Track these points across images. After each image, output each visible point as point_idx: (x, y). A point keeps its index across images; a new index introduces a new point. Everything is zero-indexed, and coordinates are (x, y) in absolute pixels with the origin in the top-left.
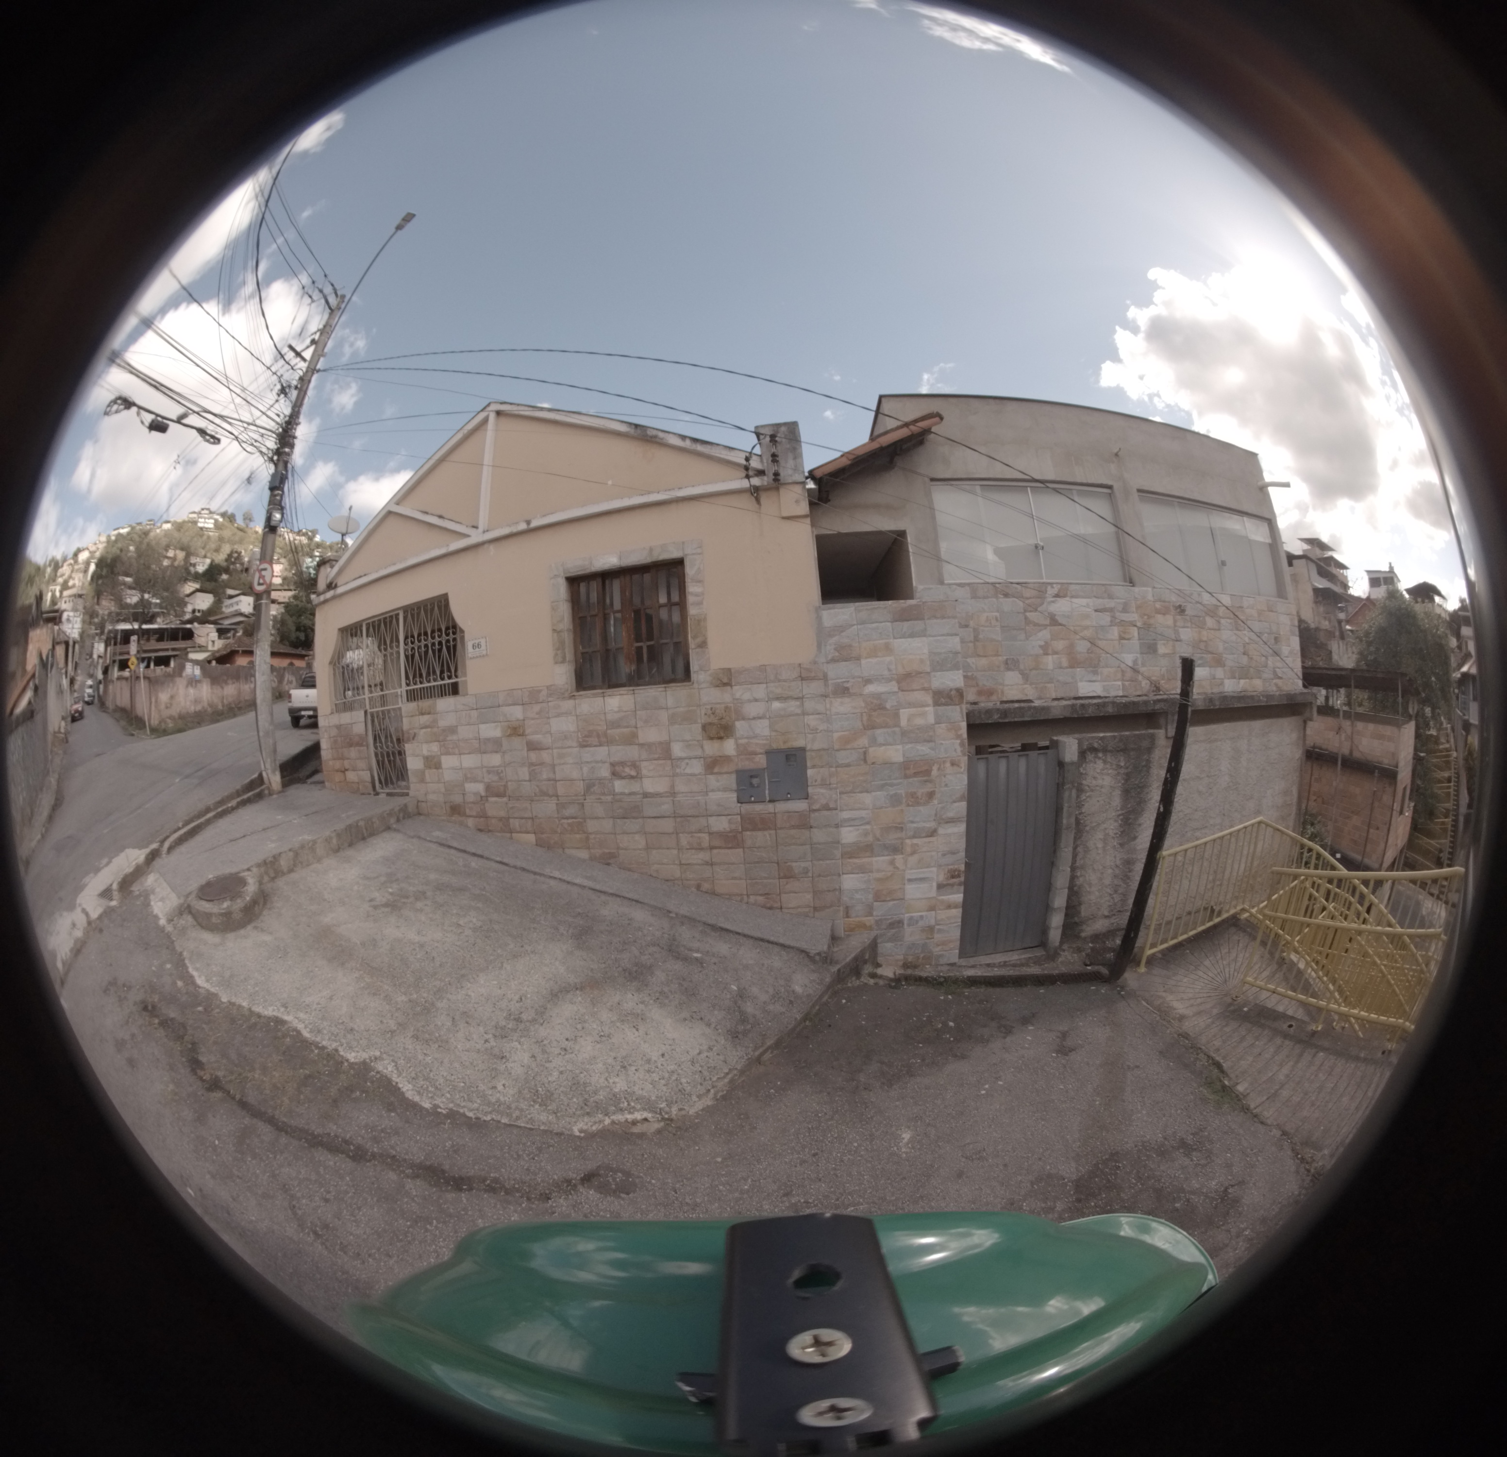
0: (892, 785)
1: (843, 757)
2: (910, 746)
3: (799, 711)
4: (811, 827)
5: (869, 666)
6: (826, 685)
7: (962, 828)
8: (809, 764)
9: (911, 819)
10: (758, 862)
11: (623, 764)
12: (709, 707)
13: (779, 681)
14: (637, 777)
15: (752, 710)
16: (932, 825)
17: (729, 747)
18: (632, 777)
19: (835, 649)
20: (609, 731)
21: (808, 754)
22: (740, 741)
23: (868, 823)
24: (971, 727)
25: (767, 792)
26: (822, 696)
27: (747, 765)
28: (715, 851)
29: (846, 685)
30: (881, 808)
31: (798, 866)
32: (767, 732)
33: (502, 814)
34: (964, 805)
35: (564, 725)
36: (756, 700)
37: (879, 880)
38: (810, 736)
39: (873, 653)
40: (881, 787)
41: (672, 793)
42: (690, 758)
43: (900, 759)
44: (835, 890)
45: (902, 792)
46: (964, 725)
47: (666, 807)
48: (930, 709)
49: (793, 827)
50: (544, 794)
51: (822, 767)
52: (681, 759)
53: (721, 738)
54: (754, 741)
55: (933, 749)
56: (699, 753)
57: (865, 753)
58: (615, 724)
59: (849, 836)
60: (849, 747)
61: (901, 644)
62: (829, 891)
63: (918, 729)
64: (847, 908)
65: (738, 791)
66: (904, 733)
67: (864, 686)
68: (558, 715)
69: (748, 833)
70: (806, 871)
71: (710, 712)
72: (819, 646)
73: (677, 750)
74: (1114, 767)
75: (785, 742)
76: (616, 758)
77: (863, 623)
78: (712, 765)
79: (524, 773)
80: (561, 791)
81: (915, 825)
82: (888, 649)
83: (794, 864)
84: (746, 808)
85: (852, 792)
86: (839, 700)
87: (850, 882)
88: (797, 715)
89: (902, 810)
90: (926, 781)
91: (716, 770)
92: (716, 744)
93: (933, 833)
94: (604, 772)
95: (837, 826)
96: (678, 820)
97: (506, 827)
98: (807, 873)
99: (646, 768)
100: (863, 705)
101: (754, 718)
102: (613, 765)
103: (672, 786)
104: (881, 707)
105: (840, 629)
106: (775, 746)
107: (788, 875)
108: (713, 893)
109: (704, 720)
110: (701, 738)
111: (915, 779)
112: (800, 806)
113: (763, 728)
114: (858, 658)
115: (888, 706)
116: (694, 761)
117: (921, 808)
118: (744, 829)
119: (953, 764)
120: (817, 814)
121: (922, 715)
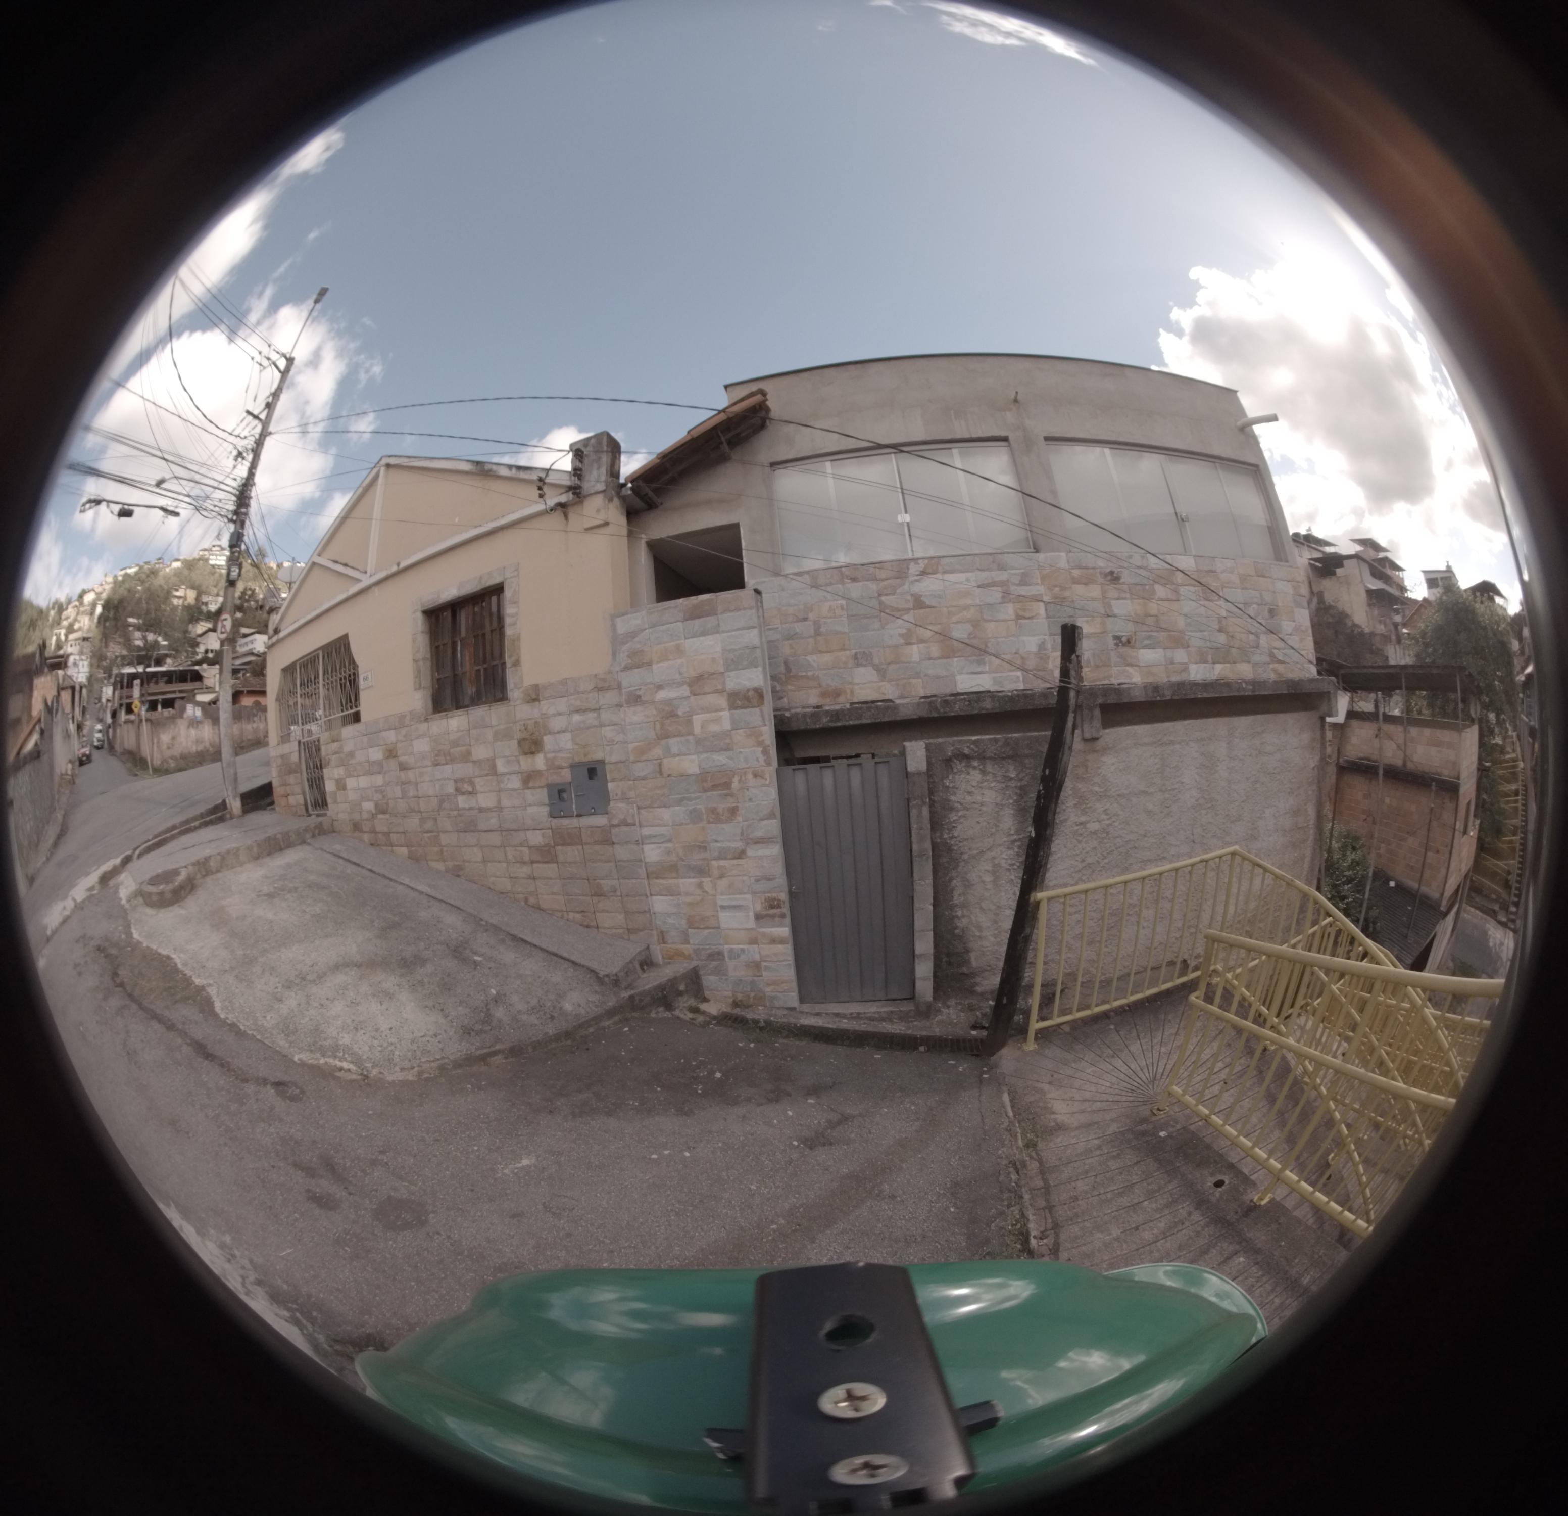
0: (690, 800)
1: (640, 769)
2: (704, 756)
3: (596, 723)
4: (613, 843)
5: (661, 671)
6: (620, 694)
7: (777, 848)
8: (609, 777)
9: (714, 838)
10: (571, 878)
11: (462, 780)
12: (522, 723)
13: (578, 693)
14: (473, 793)
15: (557, 724)
16: (740, 844)
17: (539, 761)
18: (470, 793)
19: (629, 657)
20: (452, 750)
21: (607, 767)
22: (550, 756)
23: (670, 841)
25: (574, 806)
26: (617, 706)
27: (555, 779)
28: (535, 865)
29: (638, 693)
30: (681, 824)
31: (607, 884)
32: (569, 746)
33: (385, 829)
34: (776, 821)
35: (422, 746)
36: (560, 714)
37: (691, 904)
38: (608, 748)
39: (664, 656)
40: (680, 802)
41: (500, 808)
42: (510, 773)
43: (694, 769)
44: (645, 912)
45: (701, 807)
46: (771, 732)
47: (493, 822)
48: (723, 715)
49: (596, 843)
50: (412, 810)
51: (621, 780)
52: (503, 774)
53: (533, 753)
54: (560, 755)
55: (730, 758)
56: (516, 768)
57: (660, 765)
58: (455, 744)
59: (652, 854)
60: (643, 758)
61: (692, 644)
62: (639, 912)
63: (713, 736)
64: (662, 932)
65: (551, 805)
66: (699, 742)
67: (656, 692)
68: (418, 737)
69: (559, 848)
71: (523, 728)
72: (614, 655)
73: (501, 767)
74: (999, 778)
75: (585, 755)
76: (457, 775)
78: (528, 778)
79: (399, 792)
80: (422, 807)
81: (719, 845)
82: (679, 651)
83: (602, 882)
84: (556, 822)
85: (651, 806)
86: (632, 709)
87: (660, 904)
88: (595, 726)
89: (703, 828)
90: (726, 795)
91: (531, 785)
92: (529, 759)
93: (742, 854)
94: (450, 789)
96: (504, 833)
97: (388, 841)
98: (615, 891)
99: (479, 784)
100: (655, 712)
101: (558, 732)
102: (456, 781)
103: (499, 801)
104: (673, 715)
105: (632, 635)
106: (577, 760)
107: (599, 894)
108: (538, 908)
109: (518, 735)
110: (516, 754)
111: (715, 793)
112: (600, 820)
113: (566, 742)
114: (650, 664)
115: (680, 713)
116: (514, 777)
117: (724, 826)
118: (556, 844)
119: (755, 776)
120: (617, 829)
121: (718, 720)
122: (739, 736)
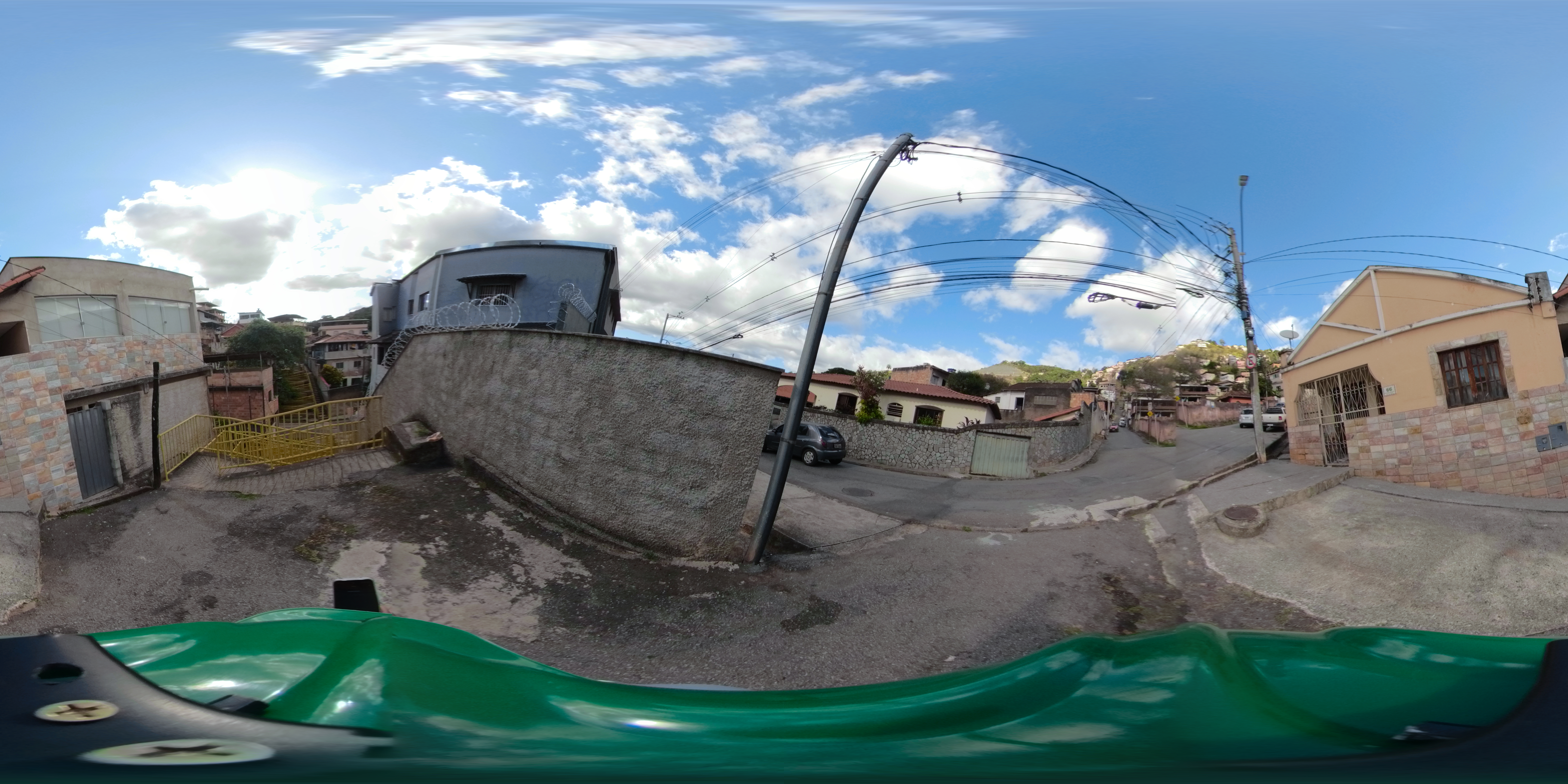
0: (37, 432)
1: (15, 423)
2: (42, 414)
4: (6, 456)
5: (21, 382)
6: (3, 393)
7: (70, 444)
9: (47, 445)
16: (57, 446)
23: (30, 450)
24: (67, 402)
29: (12, 392)
30: (35, 443)
34: (69, 434)
37: (40, 474)
39: (22, 376)
40: (33, 434)
43: (39, 420)
44: (21, 483)
45: (42, 434)
46: (63, 402)
48: (49, 397)
55: (52, 414)
57: (24, 420)
59: (23, 457)
60: (17, 418)
61: (33, 371)
62: (18, 483)
63: (45, 406)
64: (29, 489)
66: (39, 409)
67: (20, 391)
70: (7, 477)
74: (125, 408)
77: (16, 363)
81: (51, 447)
82: (28, 374)
85: (21, 438)
86: (10, 398)
87: (27, 478)
89: (43, 442)
90: (51, 428)
93: (58, 449)
95: (17, 454)
100: (20, 399)
104: (28, 399)
111: (47, 428)
114: (16, 380)
115: (31, 398)
117: (51, 439)
119: (61, 419)
120: (7, 451)
121: (46, 400)
122: (54, 405)
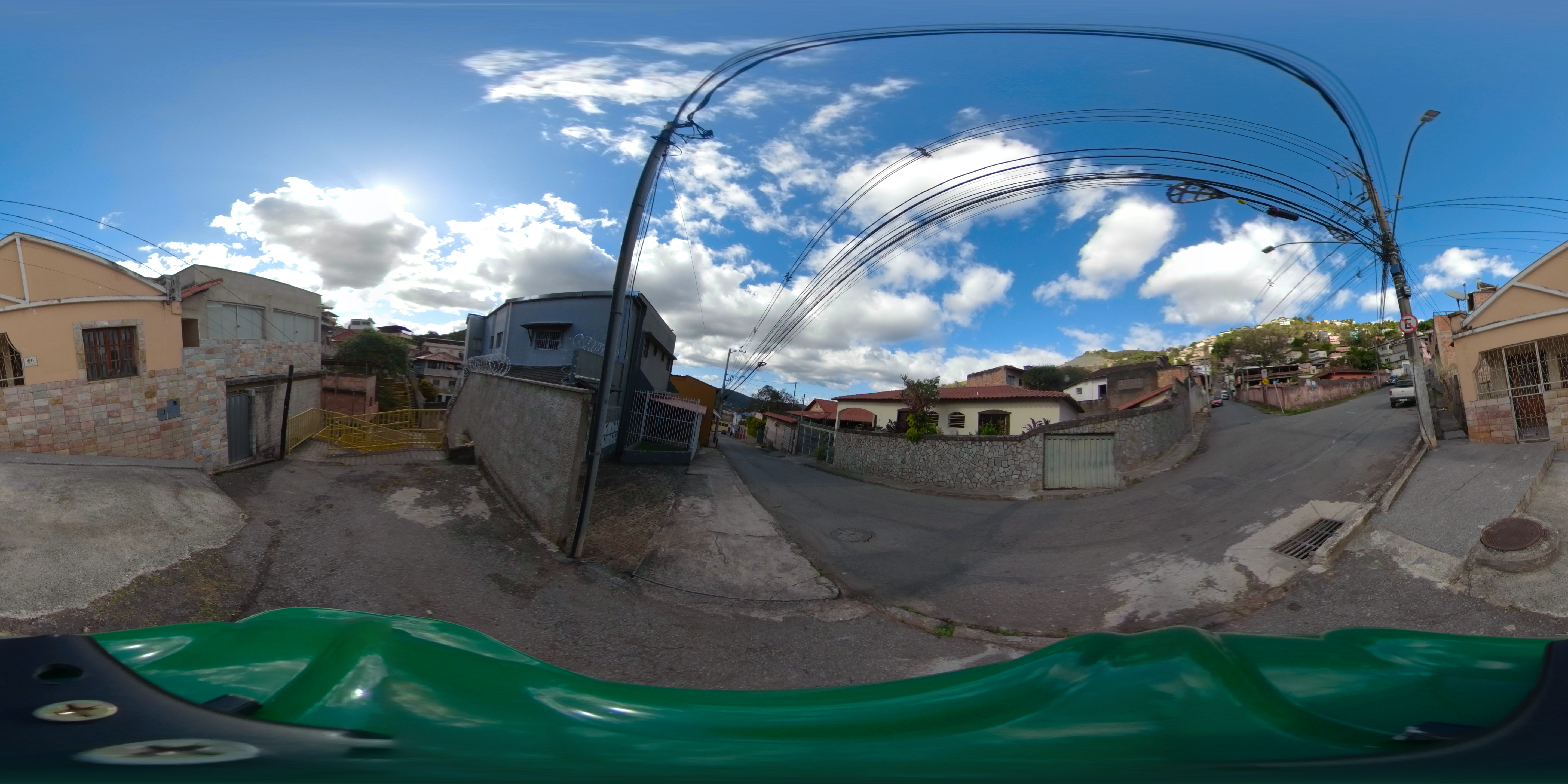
2: (210, 395)
3: (177, 385)
4: (182, 426)
6: (185, 376)
7: (226, 419)
8: (180, 404)
9: (211, 419)
10: (166, 442)
11: (113, 411)
12: (146, 385)
13: (170, 375)
14: (119, 417)
15: (162, 385)
16: (217, 420)
17: (154, 400)
18: (117, 417)
20: (106, 398)
21: (181, 400)
22: (159, 398)
23: (199, 422)
24: (227, 387)
25: (168, 416)
26: (184, 380)
27: (161, 406)
28: (151, 441)
29: (192, 375)
31: (179, 441)
32: (167, 394)
33: (50, 442)
35: (84, 397)
36: (164, 381)
38: (181, 395)
41: (134, 421)
42: (141, 406)
43: (207, 399)
46: (225, 387)
47: (131, 428)
49: (177, 427)
51: (185, 404)
52: (137, 407)
53: (151, 397)
54: (163, 397)
55: (216, 395)
56: (143, 403)
57: (197, 398)
58: (108, 395)
59: (194, 427)
60: (192, 397)
63: (212, 389)
65: (158, 416)
66: (208, 391)
68: (80, 393)
69: (163, 433)
70: (182, 442)
71: (147, 387)
73: (135, 403)
75: (173, 397)
76: (109, 409)
78: (149, 408)
79: (63, 421)
80: (83, 426)
81: (212, 421)
84: (161, 422)
85: (194, 412)
86: (189, 381)
88: (177, 387)
90: (214, 406)
91: (150, 410)
92: (150, 399)
93: (217, 423)
94: (105, 416)
95: (190, 424)
96: (137, 431)
97: (52, 448)
99: (123, 412)
101: (163, 389)
102: (108, 412)
104: (202, 383)
106: (170, 398)
109: (145, 390)
110: (144, 398)
112: (179, 419)
113: (165, 392)
117: (214, 415)
118: (161, 430)
119: (222, 399)
121: (214, 384)
